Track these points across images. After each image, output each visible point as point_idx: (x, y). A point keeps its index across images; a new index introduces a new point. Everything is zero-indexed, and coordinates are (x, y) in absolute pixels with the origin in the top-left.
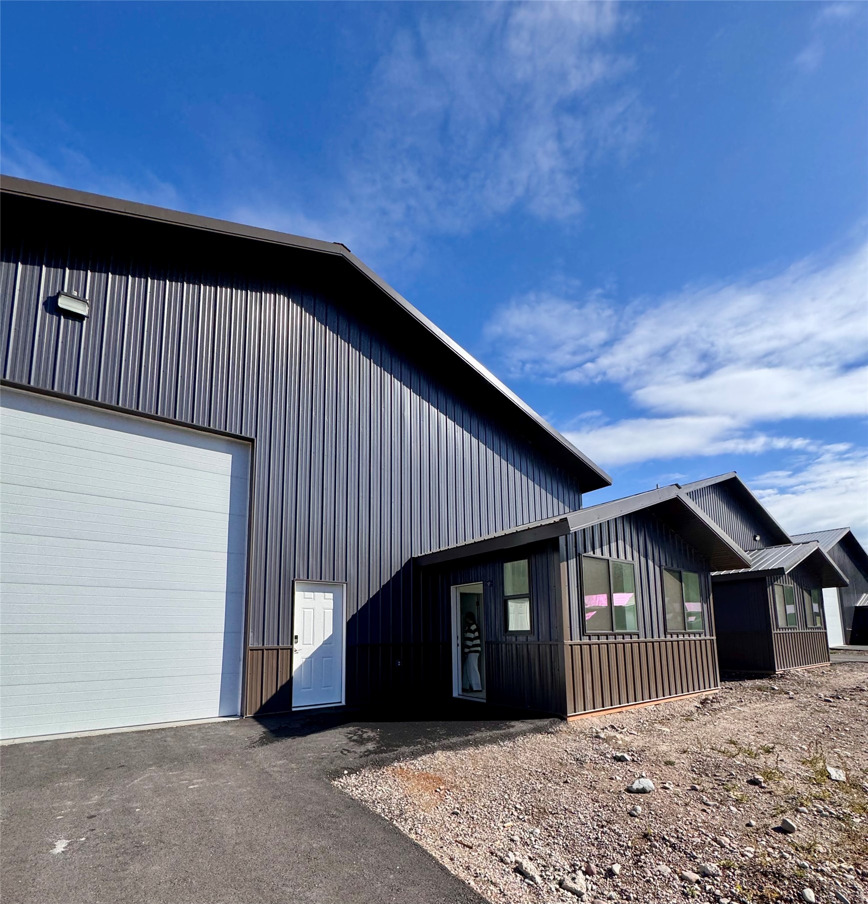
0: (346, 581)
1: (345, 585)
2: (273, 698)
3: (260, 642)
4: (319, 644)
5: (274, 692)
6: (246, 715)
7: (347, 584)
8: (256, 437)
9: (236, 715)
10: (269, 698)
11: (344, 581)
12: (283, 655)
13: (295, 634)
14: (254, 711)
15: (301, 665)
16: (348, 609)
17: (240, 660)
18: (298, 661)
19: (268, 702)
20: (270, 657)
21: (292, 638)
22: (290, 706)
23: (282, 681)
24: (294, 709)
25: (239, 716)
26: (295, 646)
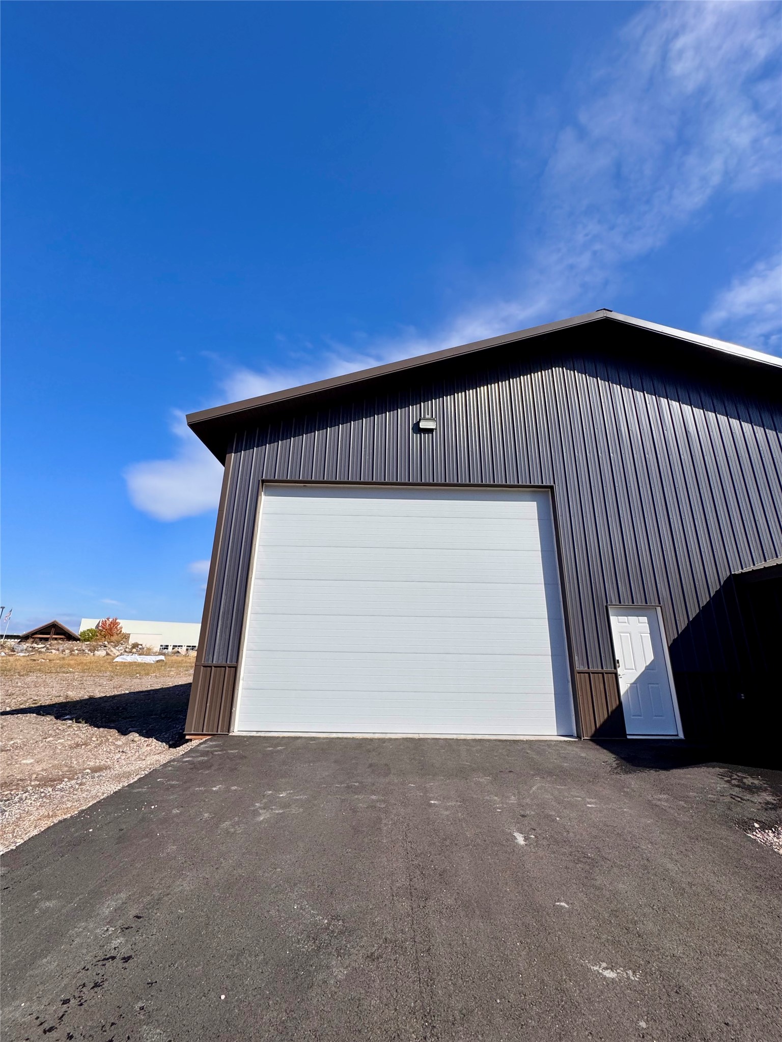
0: (660, 603)
1: (659, 609)
2: (605, 722)
3: (585, 665)
4: (641, 669)
5: (606, 716)
6: (584, 737)
7: (661, 607)
8: (554, 483)
9: (572, 736)
10: (602, 722)
11: (657, 604)
12: (609, 678)
13: (617, 659)
14: (590, 734)
15: (627, 691)
16: (668, 633)
17: (568, 682)
18: (624, 687)
19: (601, 726)
20: (597, 680)
21: (615, 663)
22: (624, 734)
23: (613, 705)
24: (629, 737)
25: (576, 738)
26: (619, 671)
